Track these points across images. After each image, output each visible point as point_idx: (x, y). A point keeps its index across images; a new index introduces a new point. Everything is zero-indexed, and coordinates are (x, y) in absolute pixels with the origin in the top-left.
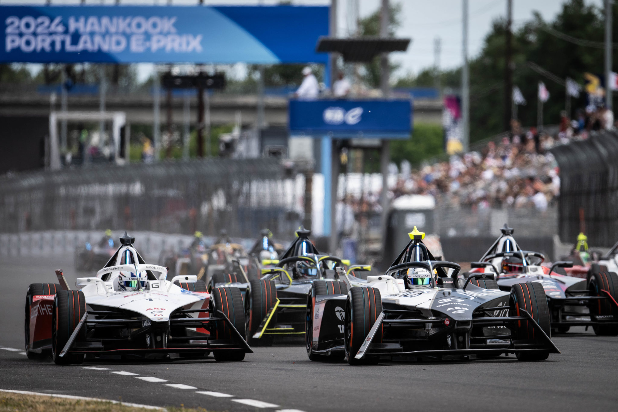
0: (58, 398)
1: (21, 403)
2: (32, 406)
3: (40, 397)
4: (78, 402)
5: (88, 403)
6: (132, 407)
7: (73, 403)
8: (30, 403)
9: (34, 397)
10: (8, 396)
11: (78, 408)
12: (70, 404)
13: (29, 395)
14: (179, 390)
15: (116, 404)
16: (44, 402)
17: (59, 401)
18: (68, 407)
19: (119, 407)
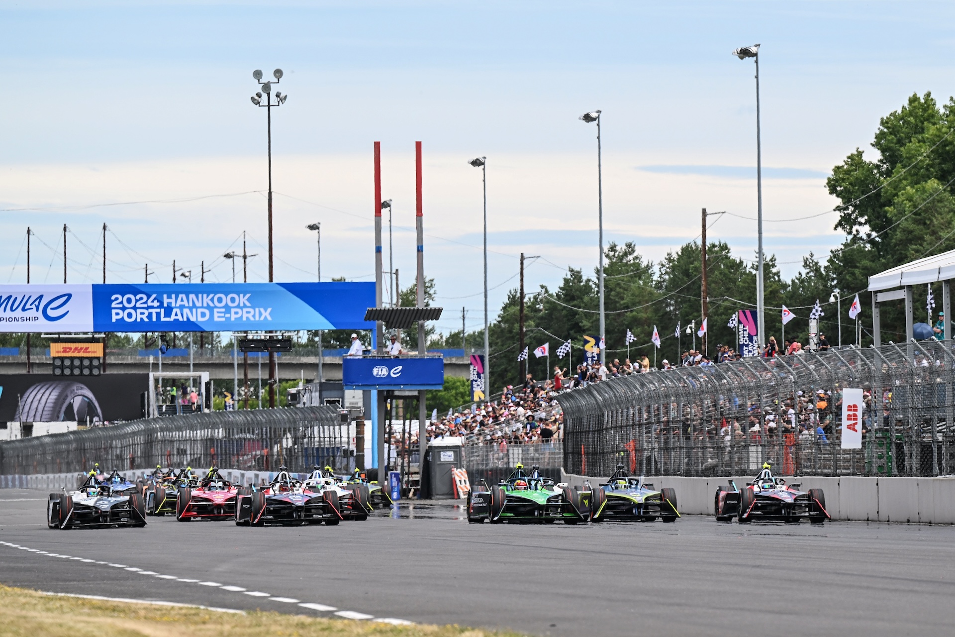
0: (156, 605)
1: (126, 609)
2: (134, 612)
3: (142, 604)
4: (173, 608)
5: (181, 609)
6: (217, 611)
7: (169, 608)
8: (133, 609)
9: (137, 604)
10: (115, 604)
11: (173, 612)
12: (166, 609)
13: (132, 603)
14: (255, 597)
15: (204, 609)
16: (145, 609)
17: (157, 607)
18: (164, 612)
19: (205, 612)
